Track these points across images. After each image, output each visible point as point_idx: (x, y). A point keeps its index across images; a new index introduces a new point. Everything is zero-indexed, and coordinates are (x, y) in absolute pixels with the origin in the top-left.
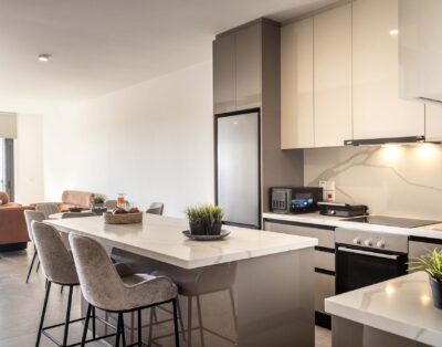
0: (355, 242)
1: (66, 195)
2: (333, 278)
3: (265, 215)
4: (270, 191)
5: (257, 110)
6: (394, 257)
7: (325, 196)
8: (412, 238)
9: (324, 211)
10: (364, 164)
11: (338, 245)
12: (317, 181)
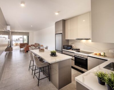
0: (78, 55)
1: (35, 44)
2: (74, 61)
3: (63, 50)
4: (64, 46)
5: (62, 33)
6: (85, 59)
7: (73, 47)
8: (88, 56)
9: (72, 49)
10: (79, 42)
11: (75, 56)
12: (71, 44)
